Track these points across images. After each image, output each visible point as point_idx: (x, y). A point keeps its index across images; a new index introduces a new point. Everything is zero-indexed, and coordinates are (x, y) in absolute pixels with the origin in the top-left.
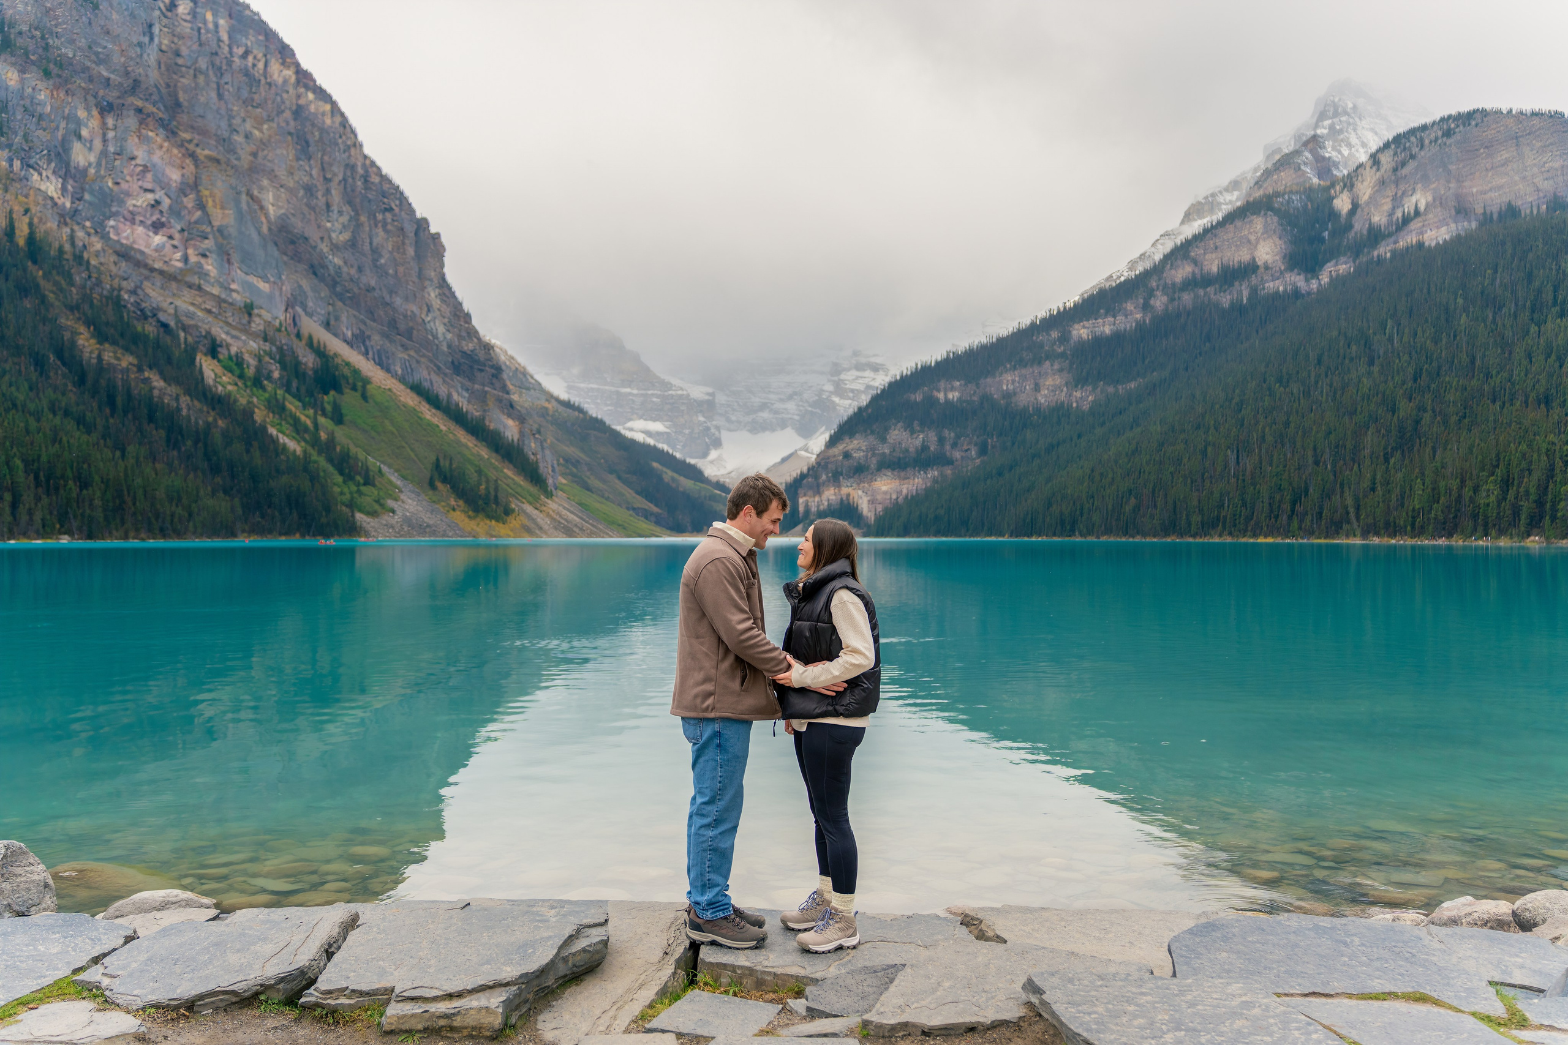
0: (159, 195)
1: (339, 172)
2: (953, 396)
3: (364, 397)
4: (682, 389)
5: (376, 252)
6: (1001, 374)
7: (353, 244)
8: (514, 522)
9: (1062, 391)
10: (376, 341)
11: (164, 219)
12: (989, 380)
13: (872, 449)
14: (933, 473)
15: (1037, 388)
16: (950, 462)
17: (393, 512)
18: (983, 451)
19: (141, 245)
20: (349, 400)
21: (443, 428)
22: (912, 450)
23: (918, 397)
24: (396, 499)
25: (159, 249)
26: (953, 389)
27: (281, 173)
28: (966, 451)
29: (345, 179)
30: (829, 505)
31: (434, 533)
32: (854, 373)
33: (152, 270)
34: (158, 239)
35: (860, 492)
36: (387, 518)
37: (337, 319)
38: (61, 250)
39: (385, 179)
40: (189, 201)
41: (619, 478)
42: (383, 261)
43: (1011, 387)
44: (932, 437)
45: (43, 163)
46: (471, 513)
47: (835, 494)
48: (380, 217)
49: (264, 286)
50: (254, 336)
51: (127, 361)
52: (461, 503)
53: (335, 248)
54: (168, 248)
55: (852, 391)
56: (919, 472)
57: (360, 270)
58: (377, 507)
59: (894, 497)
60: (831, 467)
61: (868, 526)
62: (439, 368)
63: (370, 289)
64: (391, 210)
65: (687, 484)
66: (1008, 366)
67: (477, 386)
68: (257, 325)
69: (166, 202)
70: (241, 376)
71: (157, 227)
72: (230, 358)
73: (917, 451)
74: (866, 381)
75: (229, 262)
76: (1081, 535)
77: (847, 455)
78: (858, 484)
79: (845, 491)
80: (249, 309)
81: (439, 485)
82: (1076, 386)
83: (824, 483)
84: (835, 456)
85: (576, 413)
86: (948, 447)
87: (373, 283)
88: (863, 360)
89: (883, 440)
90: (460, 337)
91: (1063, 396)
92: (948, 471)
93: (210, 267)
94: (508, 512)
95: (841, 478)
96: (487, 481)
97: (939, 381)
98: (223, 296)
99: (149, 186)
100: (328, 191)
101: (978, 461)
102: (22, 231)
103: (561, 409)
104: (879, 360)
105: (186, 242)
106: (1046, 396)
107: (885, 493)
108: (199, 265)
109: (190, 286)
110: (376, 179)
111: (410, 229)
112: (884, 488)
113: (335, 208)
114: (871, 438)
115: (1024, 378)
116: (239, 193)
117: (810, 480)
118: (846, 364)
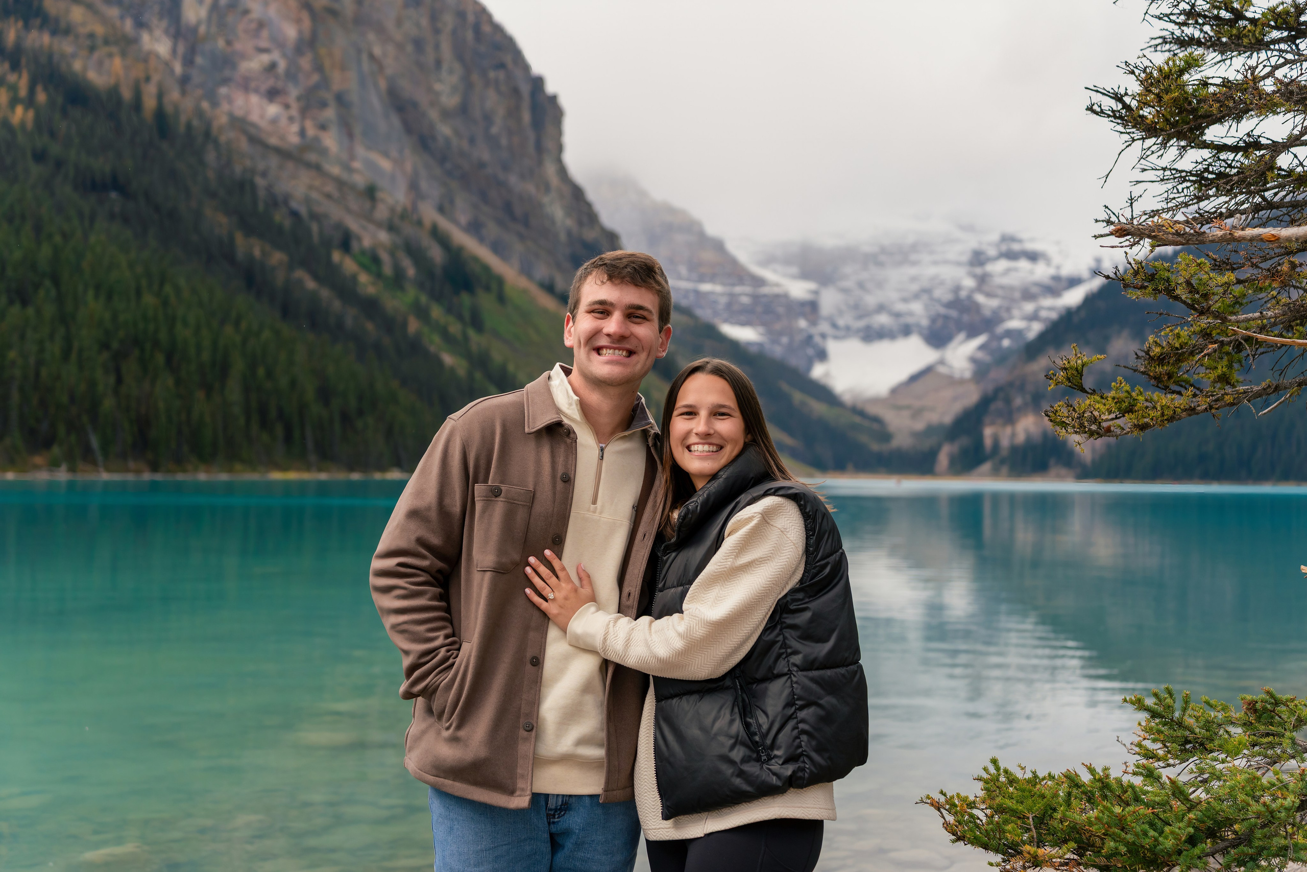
0: (276, 56)
1: (448, 21)
3: (501, 298)
4: (777, 285)
5: (488, 119)
7: (464, 109)
10: (492, 230)
11: (280, 85)
19: (254, 117)
20: (486, 302)
25: (274, 121)
27: (390, 25)
29: (454, 32)
33: (266, 146)
34: (273, 110)
37: (452, 202)
38: (189, 126)
39: (498, 29)
40: (305, 62)
42: (494, 130)
45: (154, 21)
48: (492, 74)
49: (385, 165)
50: (379, 225)
51: (277, 257)
53: (446, 114)
54: (284, 121)
57: (472, 141)
61: (1083, 466)
63: (482, 165)
64: (502, 66)
65: (818, 408)
68: (382, 212)
69: (282, 65)
70: (379, 275)
71: (272, 94)
72: (363, 252)
75: (350, 135)
80: (371, 193)
83: (1019, 409)
84: (1032, 374)
87: (486, 156)
88: (1016, 247)
89: (1102, 351)
90: (580, 224)
93: (331, 141)
95: (1044, 403)
98: (345, 176)
99: (264, 44)
100: (437, 47)
102: (150, 103)
105: (304, 112)
108: (317, 139)
109: (309, 165)
110: (487, 29)
111: (525, 89)
113: (445, 66)
116: (359, 51)
117: (999, 404)
118: (992, 252)
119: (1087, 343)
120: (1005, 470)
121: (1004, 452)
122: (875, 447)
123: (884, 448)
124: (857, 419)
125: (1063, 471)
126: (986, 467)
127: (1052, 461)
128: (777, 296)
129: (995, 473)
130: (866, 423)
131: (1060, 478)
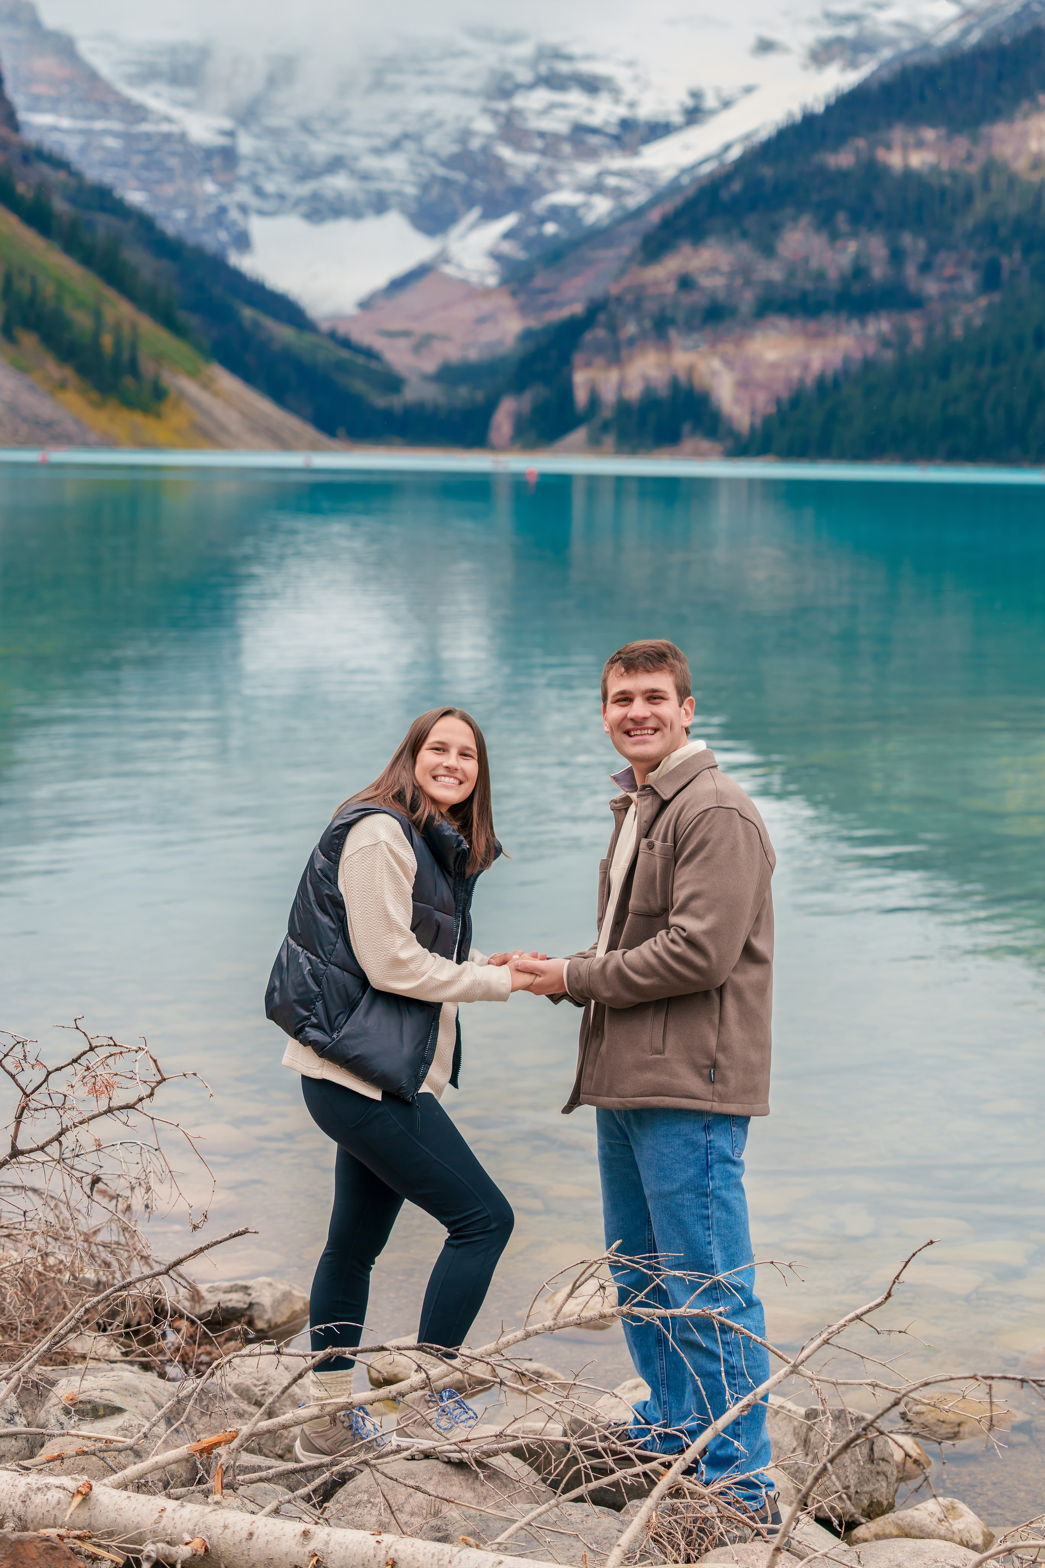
2: (918, 160)
6: (1026, 116)
8: (176, 419)
12: (999, 130)
13: (744, 271)
14: (880, 326)
16: (916, 302)
18: (991, 280)
22: (833, 274)
23: (845, 160)
26: (920, 144)
28: (953, 279)
30: (648, 390)
35: (716, 364)
44: (878, 247)
46: (95, 396)
47: (660, 366)
52: (67, 373)
56: (848, 321)
59: (796, 373)
60: (651, 306)
61: (737, 437)
73: (843, 279)
77: (686, 283)
78: (713, 345)
79: (682, 358)
83: (632, 342)
84: (656, 283)
86: (911, 270)
88: (564, 67)
89: (768, 250)
92: (914, 322)
94: (159, 394)
95: (673, 333)
97: (889, 126)
101: (980, 303)
104: (599, 68)
107: (774, 366)
112: (771, 355)
114: (744, 249)
117: (598, 333)
118: (524, 75)
119: (744, 234)
120: (609, 440)
121: (607, 413)
122: (380, 401)
123: (396, 402)
124: (345, 354)
125: (705, 445)
126: (579, 435)
127: (686, 428)
128: (167, 137)
129: (594, 445)
130: (361, 360)
131: (699, 455)
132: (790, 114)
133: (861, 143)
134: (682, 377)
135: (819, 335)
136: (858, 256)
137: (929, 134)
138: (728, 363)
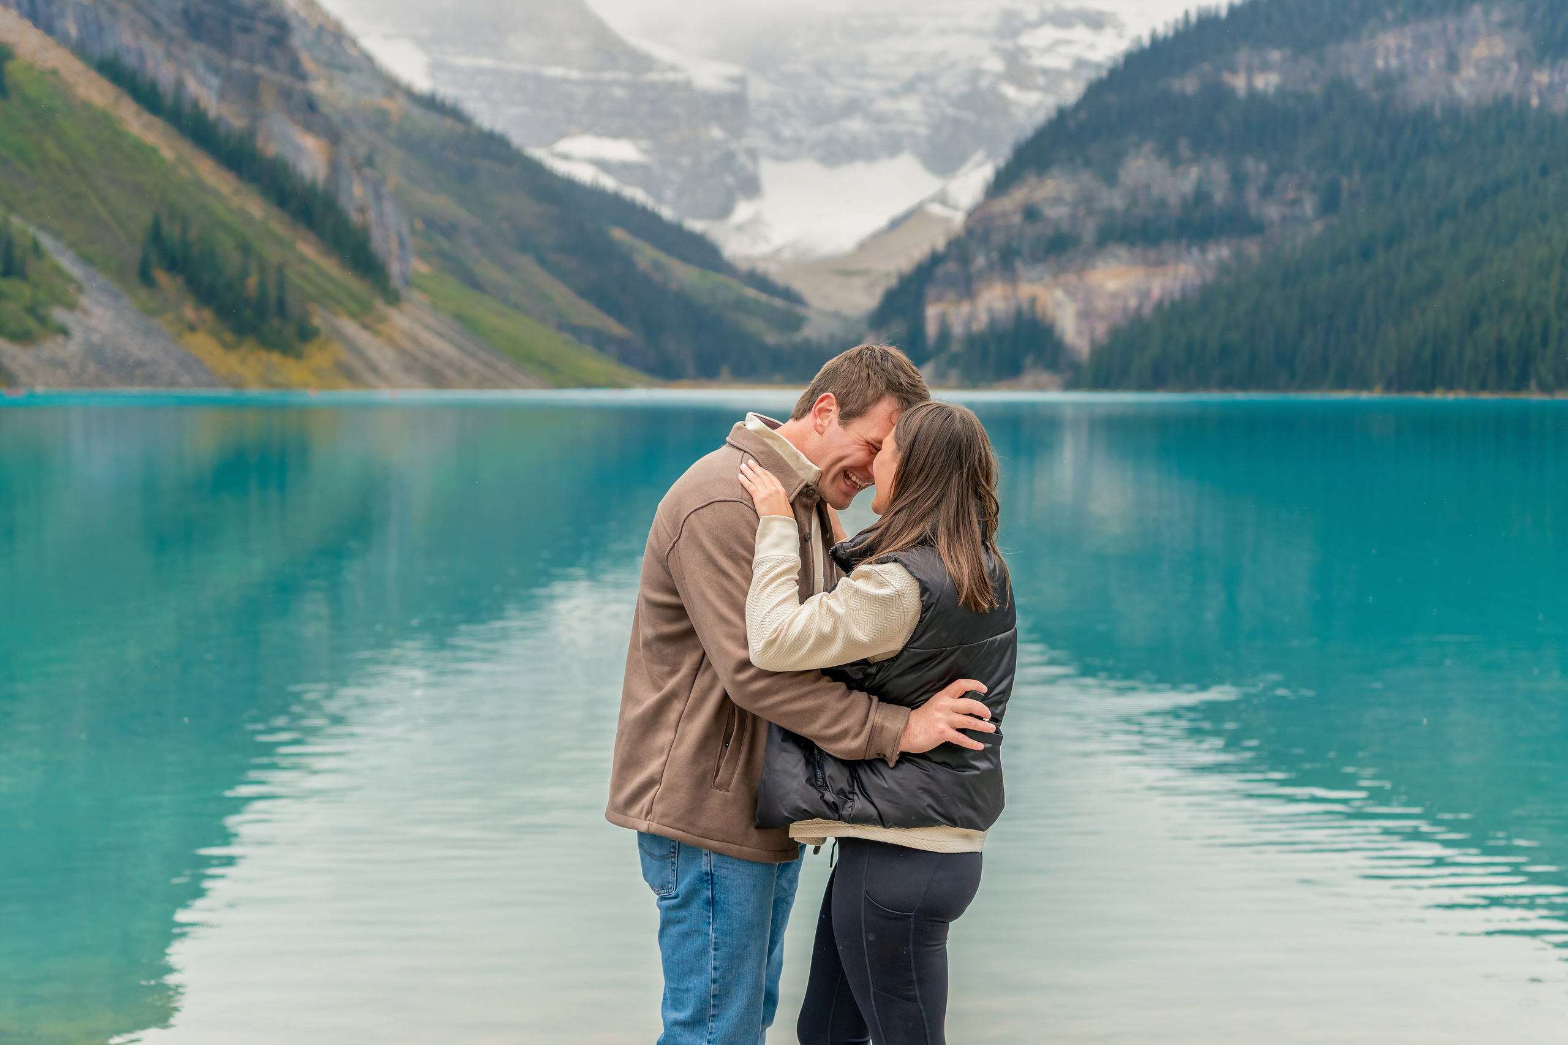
2: (1267, 82)
4: (674, 68)
6: (1372, 34)
8: (319, 356)
9: (1507, 70)
12: (1347, 48)
13: (1087, 200)
14: (1220, 252)
15: (1452, 64)
16: (1254, 227)
17: (64, 332)
18: (1330, 203)
21: (168, 153)
22: (1173, 200)
23: (1188, 85)
24: (71, 306)
26: (1266, 67)
28: (1294, 202)
30: (993, 322)
31: (150, 379)
32: (1047, 34)
35: (1059, 294)
36: (52, 347)
41: (542, 262)
43: (1394, 62)
44: (1219, 172)
46: (229, 337)
47: (1005, 298)
52: (207, 314)
55: (1045, 72)
56: (1188, 248)
58: (30, 323)
59: (1133, 303)
60: (998, 239)
61: (1076, 367)
62: (157, 25)
65: (686, 274)
66: (1389, 15)
67: (238, 65)
73: (1185, 203)
74: (1075, 50)
76: (1543, 388)
77: (1031, 213)
78: (1056, 275)
79: (1025, 290)
81: (162, 277)
82: (1540, 60)
83: (981, 274)
84: (1004, 215)
85: (448, 123)
86: (1252, 195)
89: (1110, 179)
91: (1509, 83)
92: (1253, 248)
94: (306, 334)
95: (1019, 264)
96: (263, 268)
101: (1318, 227)
103: (418, 113)
106: (1471, 82)
107: (1114, 296)
112: (1112, 285)
114: (1087, 179)
115: (1423, 42)
117: (951, 267)
118: (1032, 14)
119: (1088, 163)
120: (954, 374)
121: (956, 347)
123: (786, 339)
125: (1045, 377)
127: (1029, 360)
128: (672, 86)
129: (940, 379)
131: (1038, 387)
132: (1139, 39)
133: (1206, 67)
134: (1025, 306)
135: (1160, 263)
136: (1200, 182)
137: (1275, 55)
138: (1070, 292)
